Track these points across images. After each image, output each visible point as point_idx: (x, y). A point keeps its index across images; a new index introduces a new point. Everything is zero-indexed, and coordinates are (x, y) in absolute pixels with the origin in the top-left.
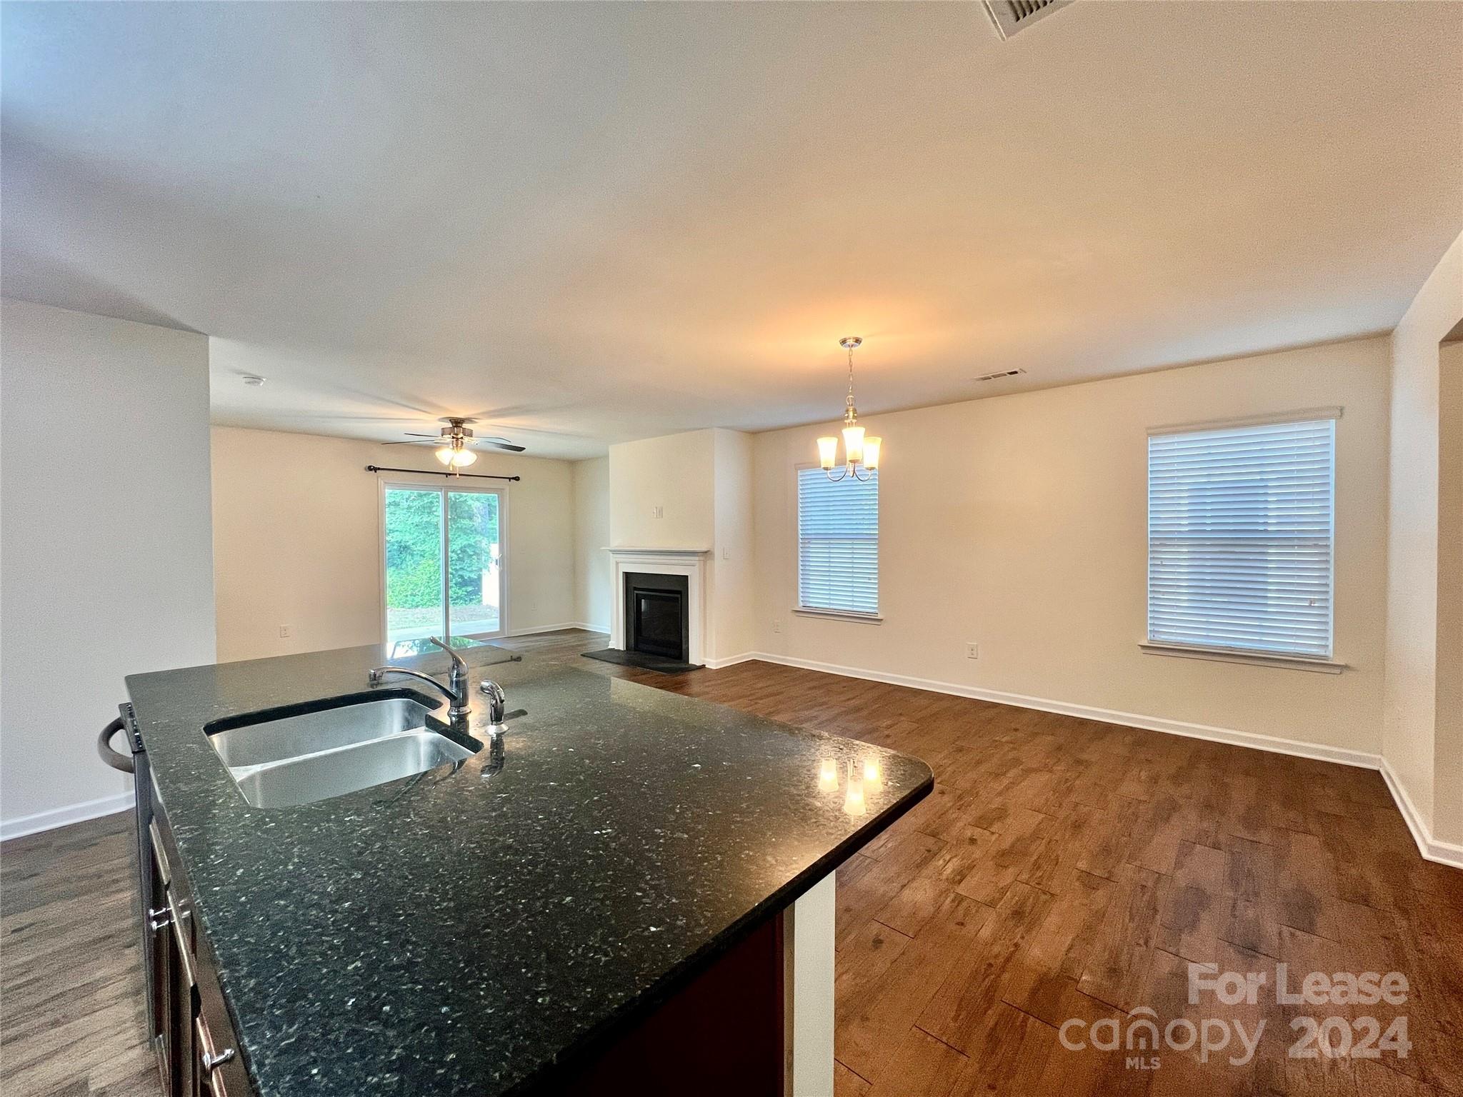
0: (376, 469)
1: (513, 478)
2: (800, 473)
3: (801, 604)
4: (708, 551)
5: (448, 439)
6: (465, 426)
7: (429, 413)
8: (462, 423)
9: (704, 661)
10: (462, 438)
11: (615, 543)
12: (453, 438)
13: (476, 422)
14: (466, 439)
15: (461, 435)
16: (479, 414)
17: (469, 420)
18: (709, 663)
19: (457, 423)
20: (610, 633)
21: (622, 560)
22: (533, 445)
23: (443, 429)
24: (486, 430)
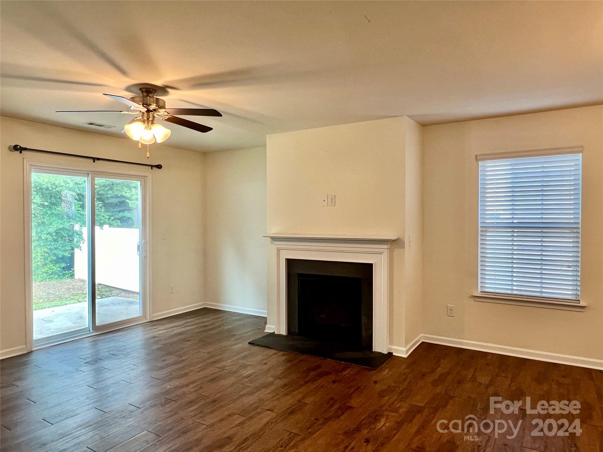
0: (21, 149)
1: (157, 166)
2: (480, 163)
3: (479, 290)
4: (397, 239)
6: (157, 96)
8: (154, 93)
9: (389, 349)
10: (155, 110)
14: (159, 112)
15: (154, 107)
18: (397, 350)
19: (149, 92)
20: (266, 316)
21: (285, 247)
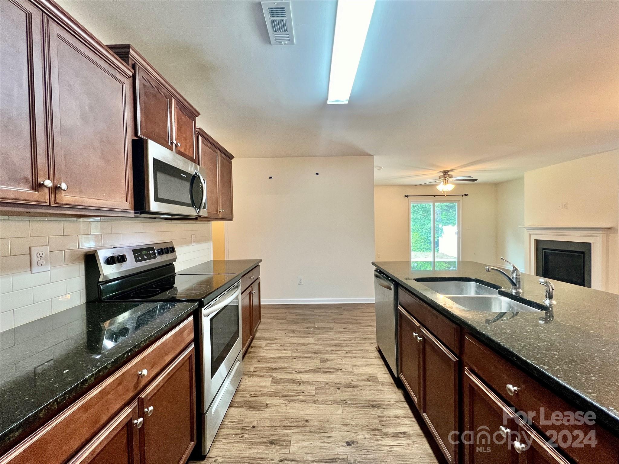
0: (408, 196)
1: (464, 195)
5: (442, 180)
6: (449, 173)
7: (434, 170)
8: (448, 172)
10: (448, 179)
11: (528, 224)
12: (444, 179)
13: (454, 171)
14: (450, 179)
15: (448, 178)
16: (456, 167)
17: (451, 170)
19: (446, 173)
21: (533, 233)
22: (481, 177)
23: (439, 176)
24: (459, 174)
